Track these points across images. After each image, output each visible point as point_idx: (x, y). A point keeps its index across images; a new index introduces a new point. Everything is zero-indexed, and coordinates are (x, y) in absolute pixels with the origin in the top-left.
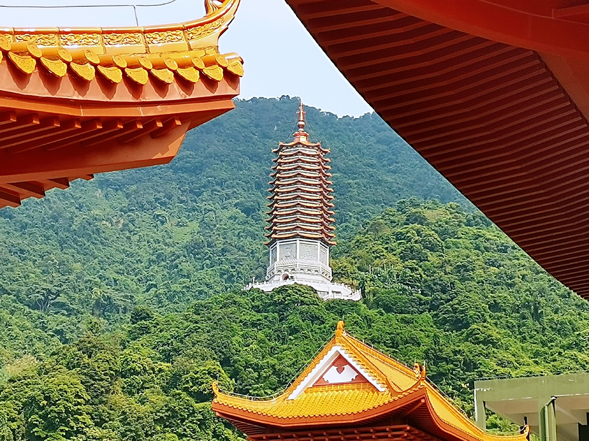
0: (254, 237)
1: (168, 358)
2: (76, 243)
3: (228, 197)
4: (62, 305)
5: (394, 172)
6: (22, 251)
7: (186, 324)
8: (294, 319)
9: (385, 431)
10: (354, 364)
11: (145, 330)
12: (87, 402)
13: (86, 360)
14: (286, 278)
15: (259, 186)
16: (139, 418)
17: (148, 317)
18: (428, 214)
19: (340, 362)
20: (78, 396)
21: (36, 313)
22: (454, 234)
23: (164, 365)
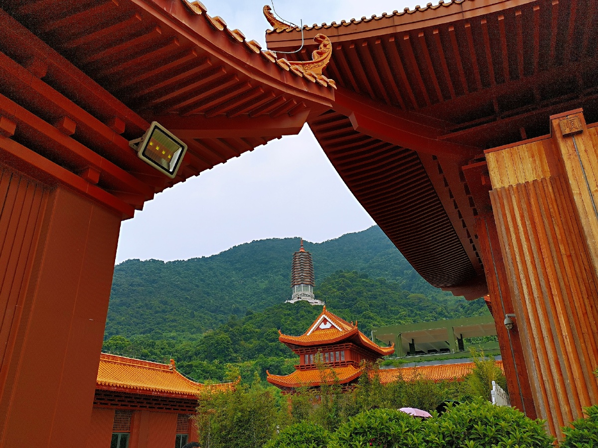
0: (287, 285)
1: (259, 328)
2: (226, 289)
3: (277, 272)
4: (222, 311)
5: (333, 261)
6: (208, 293)
7: (265, 315)
8: (302, 312)
9: (343, 346)
10: (330, 321)
11: (251, 318)
12: (232, 344)
13: (231, 329)
14: (299, 298)
15: (288, 268)
16: (250, 349)
17: (252, 314)
18: (346, 274)
19: (325, 321)
20: (228, 342)
21: (213, 314)
22: (355, 281)
23: (258, 330)
